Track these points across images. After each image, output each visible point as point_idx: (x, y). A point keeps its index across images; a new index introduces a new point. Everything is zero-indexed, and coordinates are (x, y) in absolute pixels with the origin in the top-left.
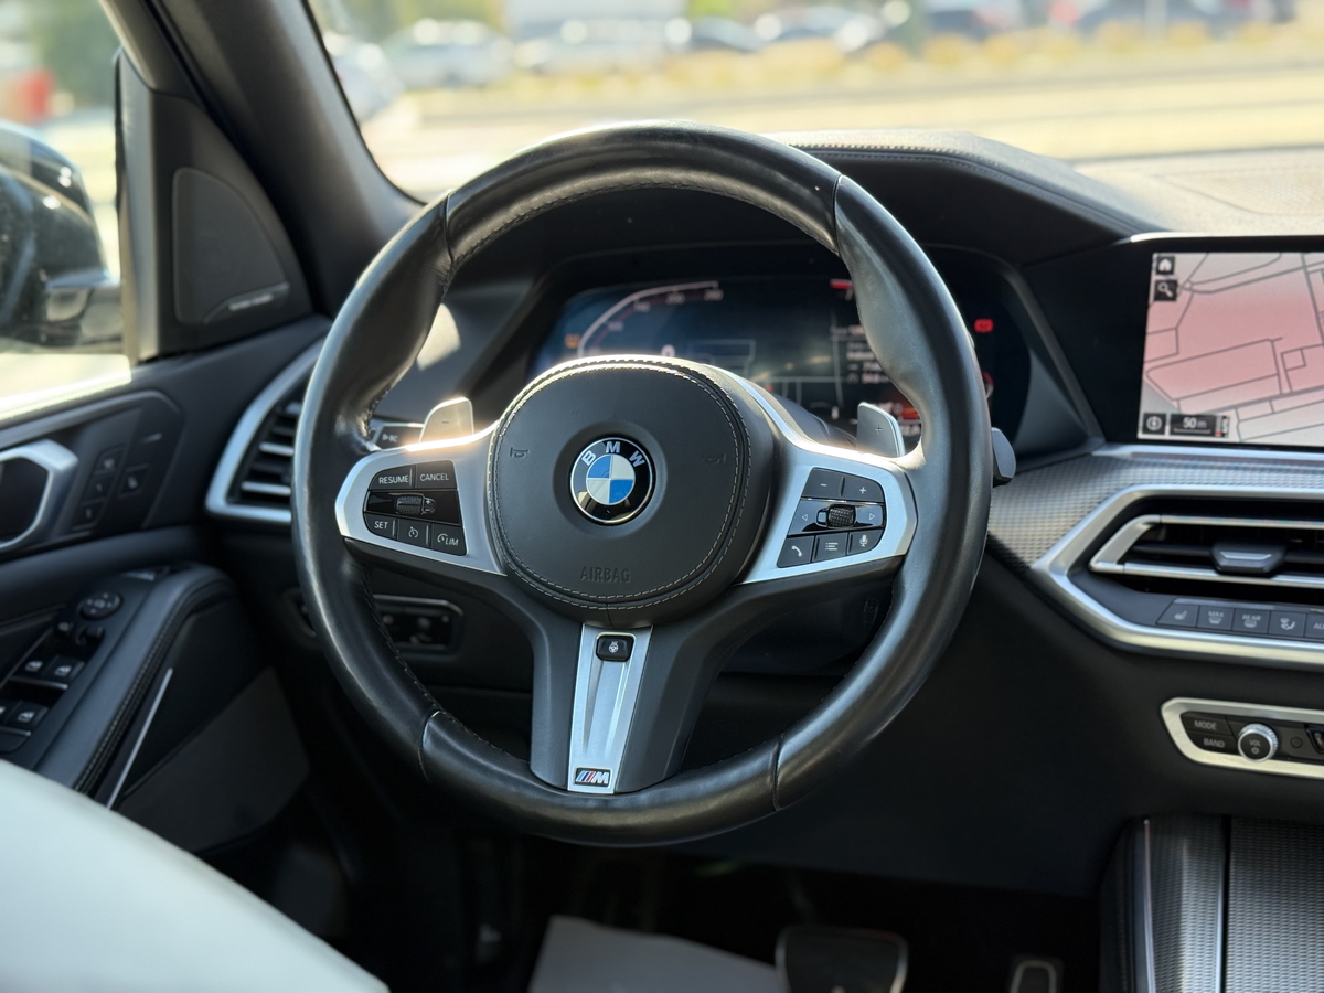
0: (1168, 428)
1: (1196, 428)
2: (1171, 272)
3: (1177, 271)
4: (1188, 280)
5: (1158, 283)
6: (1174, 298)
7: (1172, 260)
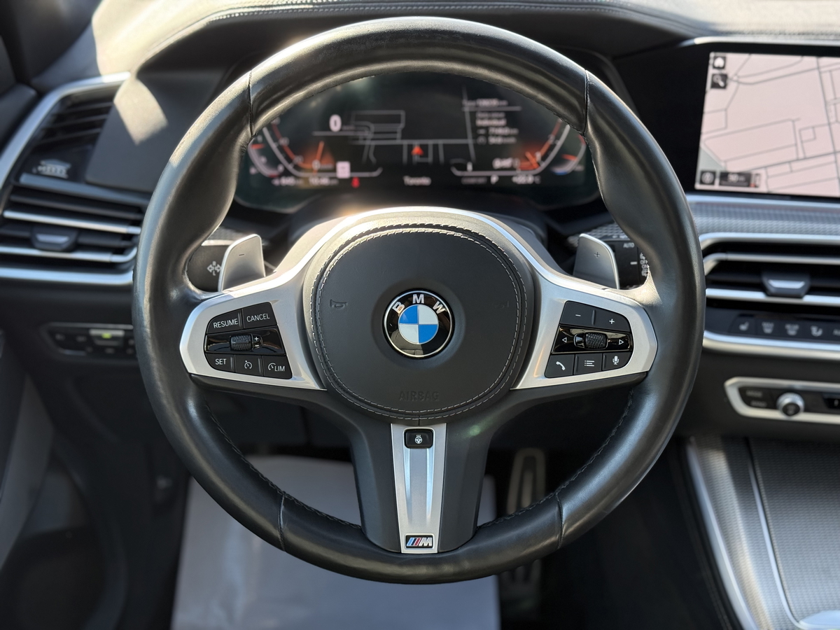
0: (717, 181)
1: (738, 181)
2: (723, 68)
3: (728, 67)
4: (736, 75)
5: (713, 75)
6: (725, 87)
7: (724, 59)
